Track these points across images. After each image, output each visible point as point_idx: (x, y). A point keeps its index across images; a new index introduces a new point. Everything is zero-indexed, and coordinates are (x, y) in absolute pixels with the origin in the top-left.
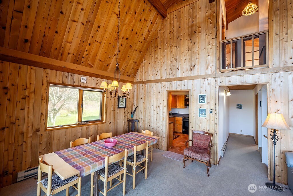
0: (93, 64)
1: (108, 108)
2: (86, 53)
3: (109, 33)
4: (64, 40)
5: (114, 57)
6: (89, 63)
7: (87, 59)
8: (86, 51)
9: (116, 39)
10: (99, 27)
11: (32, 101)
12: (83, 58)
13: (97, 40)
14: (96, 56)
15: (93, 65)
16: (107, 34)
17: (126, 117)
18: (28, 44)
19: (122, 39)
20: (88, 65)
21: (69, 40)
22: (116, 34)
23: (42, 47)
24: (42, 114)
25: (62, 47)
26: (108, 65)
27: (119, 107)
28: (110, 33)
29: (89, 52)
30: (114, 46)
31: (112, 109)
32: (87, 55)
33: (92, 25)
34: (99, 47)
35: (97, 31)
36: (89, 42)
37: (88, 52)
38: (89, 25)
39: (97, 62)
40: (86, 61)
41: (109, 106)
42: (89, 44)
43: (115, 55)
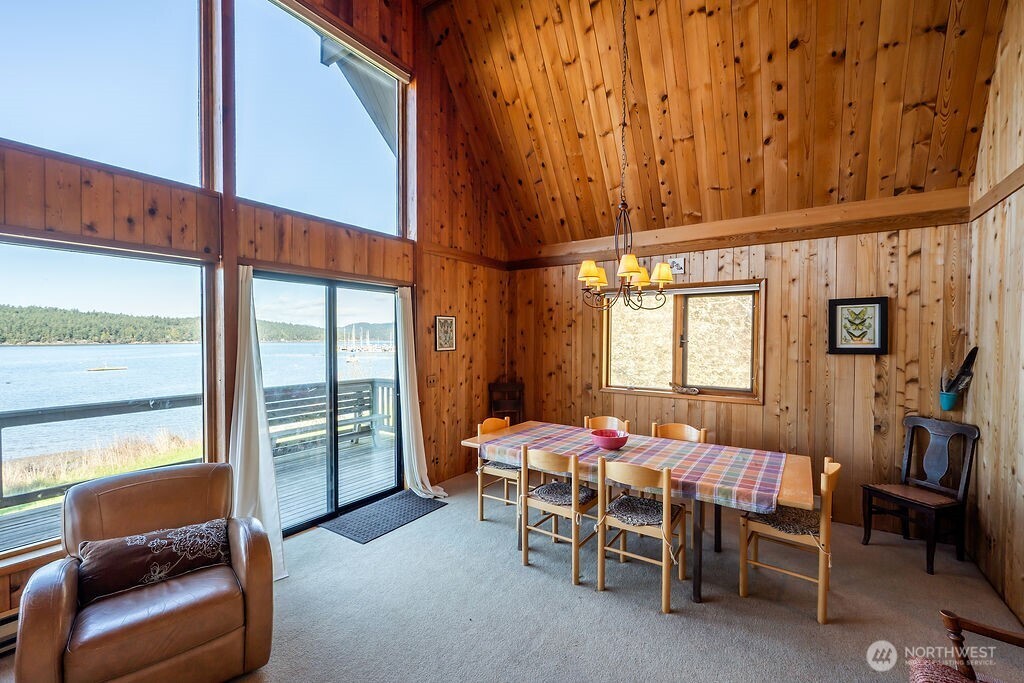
0: (700, 210)
1: (771, 349)
2: (664, 189)
3: (703, 90)
4: (608, 187)
5: (767, 148)
6: (686, 211)
7: (675, 205)
8: (663, 183)
9: (739, 84)
10: (664, 98)
11: (579, 329)
12: (664, 205)
13: (676, 137)
14: (697, 183)
15: (700, 214)
16: (700, 96)
17: (895, 399)
18: (566, 226)
19: (765, 66)
20: (686, 219)
21: (616, 181)
22: (731, 69)
23: (583, 221)
24: (593, 355)
25: (611, 203)
26: (754, 191)
27: (834, 349)
28: (706, 85)
29: (672, 184)
30: (746, 114)
31: (794, 353)
32: (669, 193)
33: (645, 108)
34: (694, 150)
35: (665, 112)
36: (658, 158)
37: (667, 184)
38: (638, 116)
39: (708, 197)
40: (675, 211)
41: (778, 342)
42: (662, 162)
43: (767, 142)
